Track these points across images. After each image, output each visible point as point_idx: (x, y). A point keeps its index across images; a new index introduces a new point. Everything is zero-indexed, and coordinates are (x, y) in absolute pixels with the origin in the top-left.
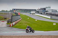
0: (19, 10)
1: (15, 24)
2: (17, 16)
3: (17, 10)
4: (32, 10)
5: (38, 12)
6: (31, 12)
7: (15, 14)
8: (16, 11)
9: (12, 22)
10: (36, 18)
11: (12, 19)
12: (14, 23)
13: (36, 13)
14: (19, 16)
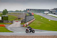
0: (32, 10)
1: (29, 24)
2: (31, 16)
3: (30, 10)
4: (46, 10)
5: (51, 12)
6: (45, 12)
7: (29, 14)
8: (30, 12)
9: (26, 22)
10: (50, 18)
11: (26, 19)
12: (27, 23)
13: (49, 13)
14: (32, 16)
